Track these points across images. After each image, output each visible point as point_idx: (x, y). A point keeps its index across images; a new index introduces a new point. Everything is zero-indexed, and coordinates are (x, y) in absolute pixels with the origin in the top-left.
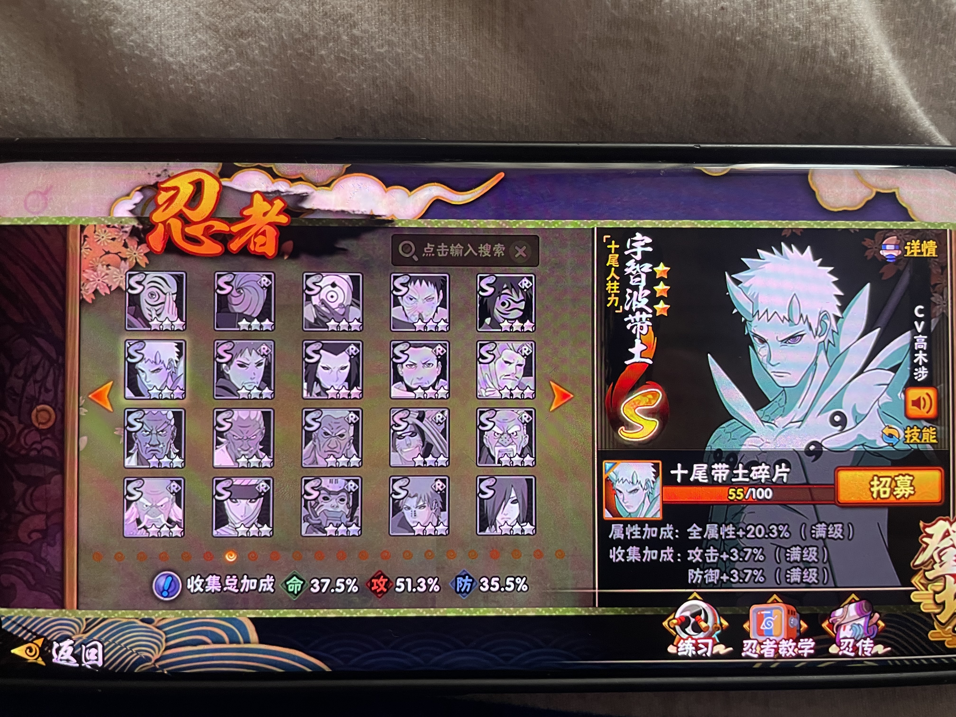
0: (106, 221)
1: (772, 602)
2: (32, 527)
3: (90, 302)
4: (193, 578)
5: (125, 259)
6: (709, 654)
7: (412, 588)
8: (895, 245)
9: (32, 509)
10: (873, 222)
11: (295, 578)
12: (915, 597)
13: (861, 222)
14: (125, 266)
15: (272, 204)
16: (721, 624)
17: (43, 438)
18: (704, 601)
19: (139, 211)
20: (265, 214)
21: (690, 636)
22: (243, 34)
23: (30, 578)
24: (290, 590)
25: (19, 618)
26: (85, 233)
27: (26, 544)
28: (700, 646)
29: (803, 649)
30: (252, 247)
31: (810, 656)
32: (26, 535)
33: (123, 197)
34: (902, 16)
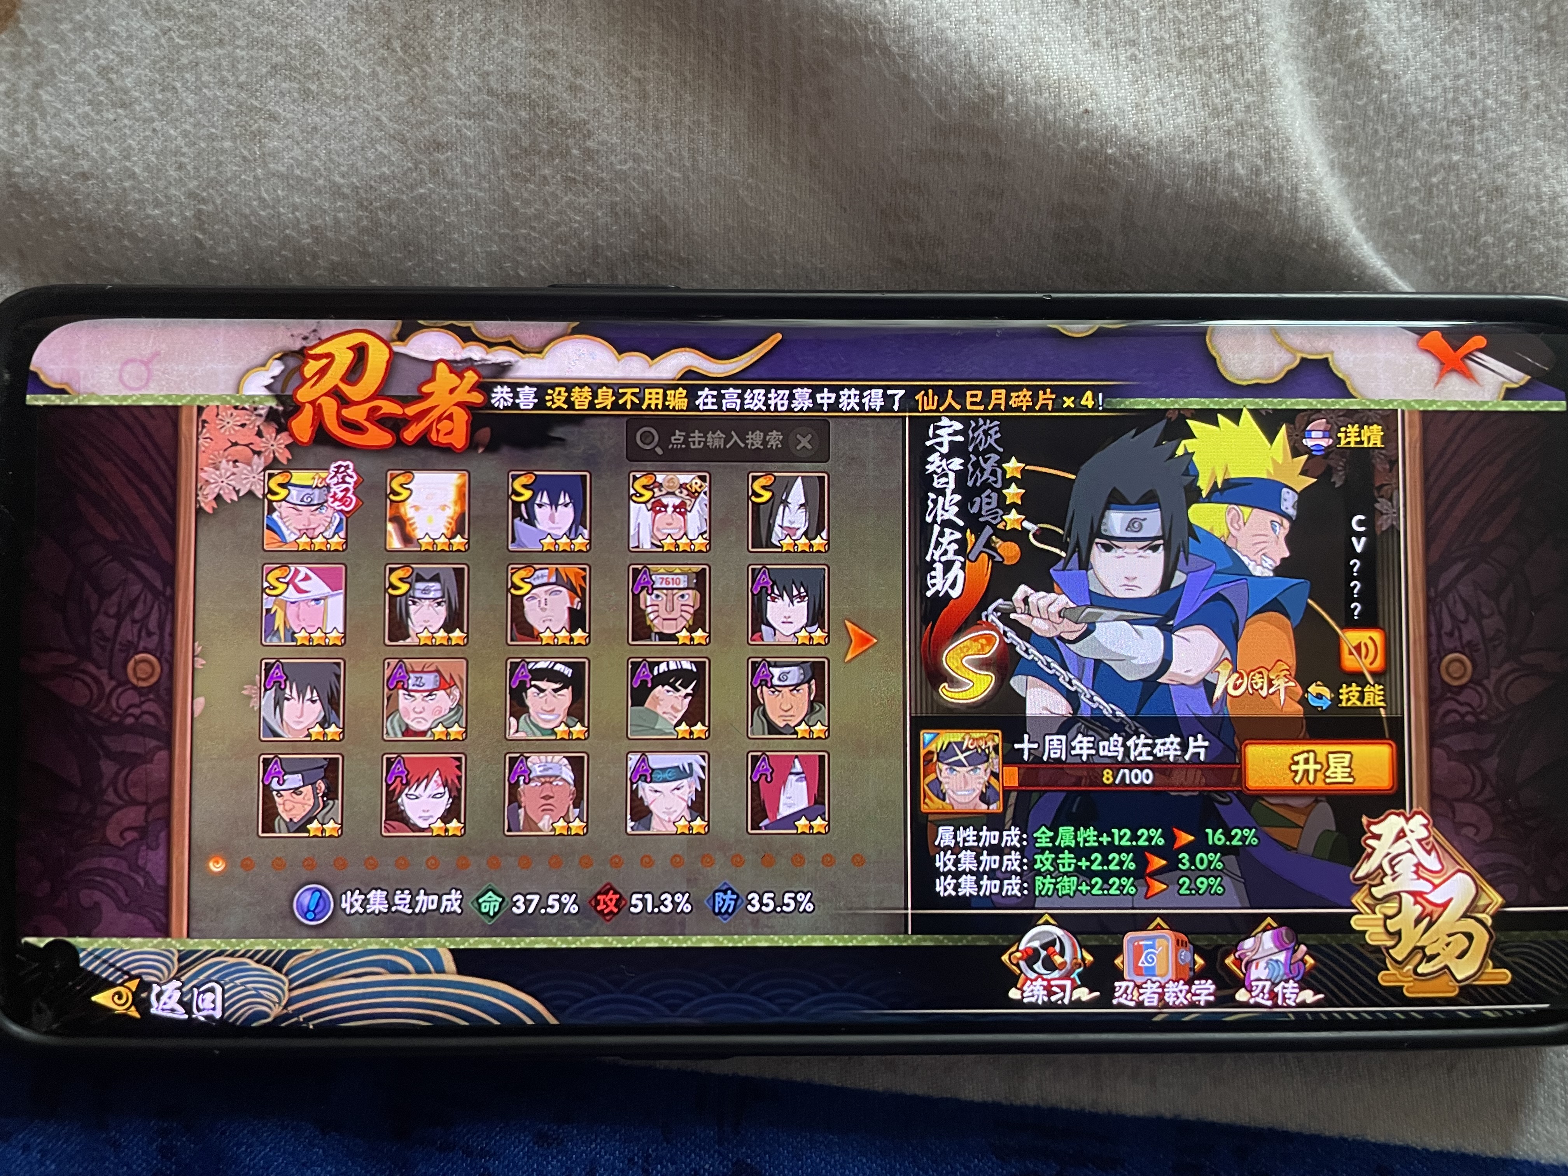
0: (233, 401)
1: (1154, 929)
2: (126, 824)
3: (210, 511)
4: (349, 893)
5: (259, 453)
6: (1066, 1001)
7: (653, 908)
8: (1324, 431)
9: (126, 798)
10: (1293, 400)
11: (490, 893)
12: (1358, 922)
13: (1276, 400)
14: (259, 463)
15: (461, 377)
16: (1083, 959)
17: (143, 699)
18: (1059, 926)
19: (278, 387)
20: (452, 391)
21: (1040, 975)
23: (121, 894)
24: (484, 910)
25: (106, 951)
26: (204, 417)
27: (117, 847)
28: (1055, 989)
29: (1199, 995)
30: (433, 436)
31: (1209, 1004)
32: (118, 833)
33: (256, 367)
34: (1344, 116)
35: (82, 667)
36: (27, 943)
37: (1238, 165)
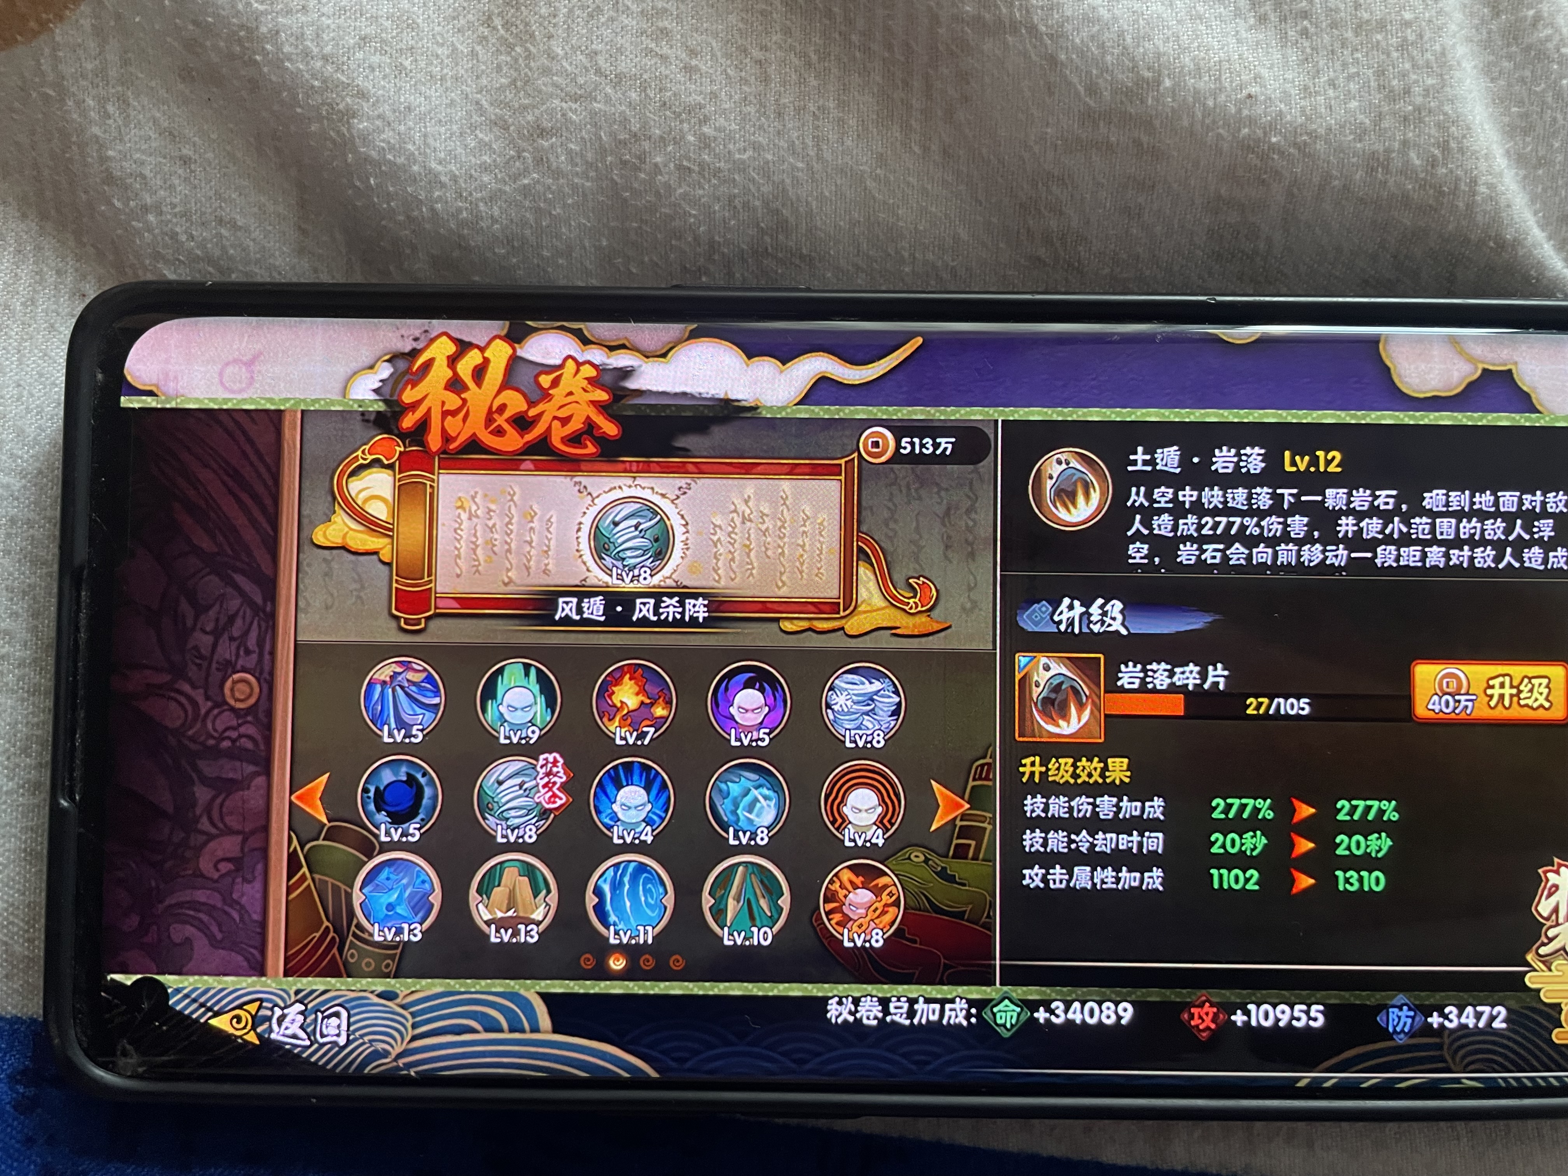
2: (220, 854)
9: (221, 825)
12: (1531, 980)
17: (240, 721)
19: (387, 391)
22: (543, 133)
23: (215, 929)
25: (197, 989)
27: (211, 879)
32: (211, 865)
33: (364, 369)
34: (1520, 104)
35: (177, 686)
36: (112, 980)
37: (1413, 155)
